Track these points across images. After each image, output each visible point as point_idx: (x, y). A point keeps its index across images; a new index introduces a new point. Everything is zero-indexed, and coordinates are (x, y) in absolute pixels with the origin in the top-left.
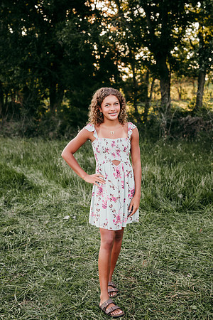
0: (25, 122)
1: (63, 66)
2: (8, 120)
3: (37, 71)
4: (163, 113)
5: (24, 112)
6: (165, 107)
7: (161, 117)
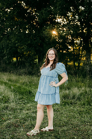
0: (28, 69)
1: (45, 45)
2: (20, 68)
3: (34, 47)
4: (88, 65)
5: (27, 64)
6: (88, 63)
7: (87, 67)
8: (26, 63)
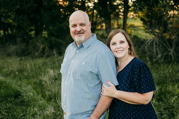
1: (42, 11)
3: (26, 15)
5: (19, 40)
8: (17, 39)
